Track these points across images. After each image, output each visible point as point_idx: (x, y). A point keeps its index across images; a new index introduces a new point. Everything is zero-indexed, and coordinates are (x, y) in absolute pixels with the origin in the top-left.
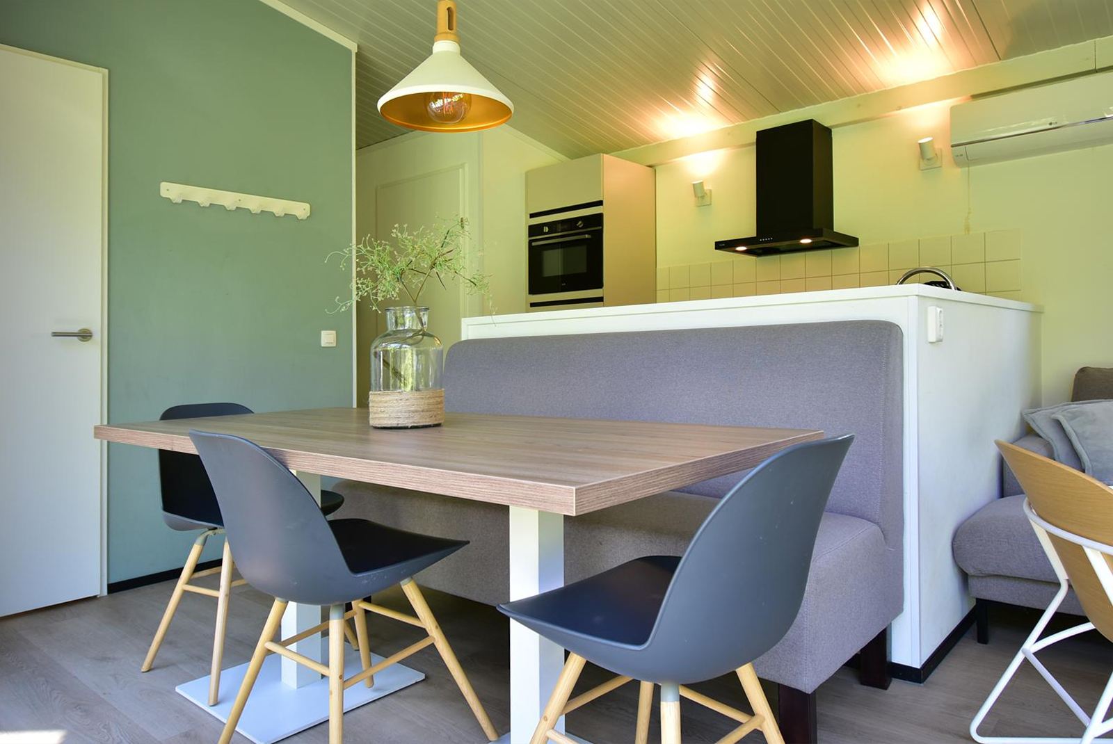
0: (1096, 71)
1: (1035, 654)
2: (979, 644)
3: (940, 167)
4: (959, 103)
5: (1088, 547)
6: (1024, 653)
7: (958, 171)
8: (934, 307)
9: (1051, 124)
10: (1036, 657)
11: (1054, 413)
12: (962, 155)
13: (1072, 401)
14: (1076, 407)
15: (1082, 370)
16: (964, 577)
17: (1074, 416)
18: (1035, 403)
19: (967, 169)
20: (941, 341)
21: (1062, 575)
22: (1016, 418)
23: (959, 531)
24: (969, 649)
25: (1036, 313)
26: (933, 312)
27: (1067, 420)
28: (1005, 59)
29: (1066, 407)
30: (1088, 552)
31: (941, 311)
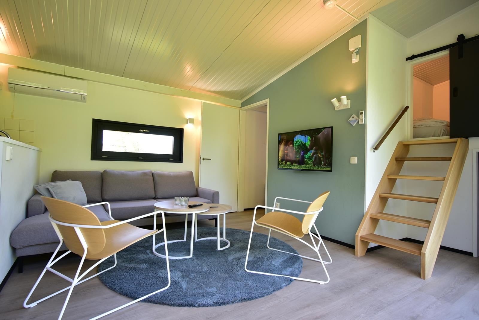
0: (64, 76)
1: (50, 267)
2: (19, 274)
3: (1, 89)
4: (13, 67)
5: (75, 227)
6: (46, 268)
7: (10, 93)
8: (10, 147)
9: (49, 88)
10: (52, 268)
11: (46, 186)
12: (12, 88)
13: (51, 182)
14: (54, 184)
15: (55, 171)
16: (14, 250)
17: (53, 187)
18: (38, 183)
19: (13, 93)
20: (11, 160)
21: (61, 238)
22: (32, 188)
23: (13, 233)
24: (16, 277)
25: (40, 151)
26: (9, 149)
27: (51, 188)
28: (32, 59)
29: (50, 184)
30: (75, 228)
31: (12, 149)
